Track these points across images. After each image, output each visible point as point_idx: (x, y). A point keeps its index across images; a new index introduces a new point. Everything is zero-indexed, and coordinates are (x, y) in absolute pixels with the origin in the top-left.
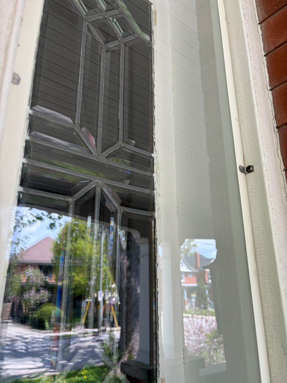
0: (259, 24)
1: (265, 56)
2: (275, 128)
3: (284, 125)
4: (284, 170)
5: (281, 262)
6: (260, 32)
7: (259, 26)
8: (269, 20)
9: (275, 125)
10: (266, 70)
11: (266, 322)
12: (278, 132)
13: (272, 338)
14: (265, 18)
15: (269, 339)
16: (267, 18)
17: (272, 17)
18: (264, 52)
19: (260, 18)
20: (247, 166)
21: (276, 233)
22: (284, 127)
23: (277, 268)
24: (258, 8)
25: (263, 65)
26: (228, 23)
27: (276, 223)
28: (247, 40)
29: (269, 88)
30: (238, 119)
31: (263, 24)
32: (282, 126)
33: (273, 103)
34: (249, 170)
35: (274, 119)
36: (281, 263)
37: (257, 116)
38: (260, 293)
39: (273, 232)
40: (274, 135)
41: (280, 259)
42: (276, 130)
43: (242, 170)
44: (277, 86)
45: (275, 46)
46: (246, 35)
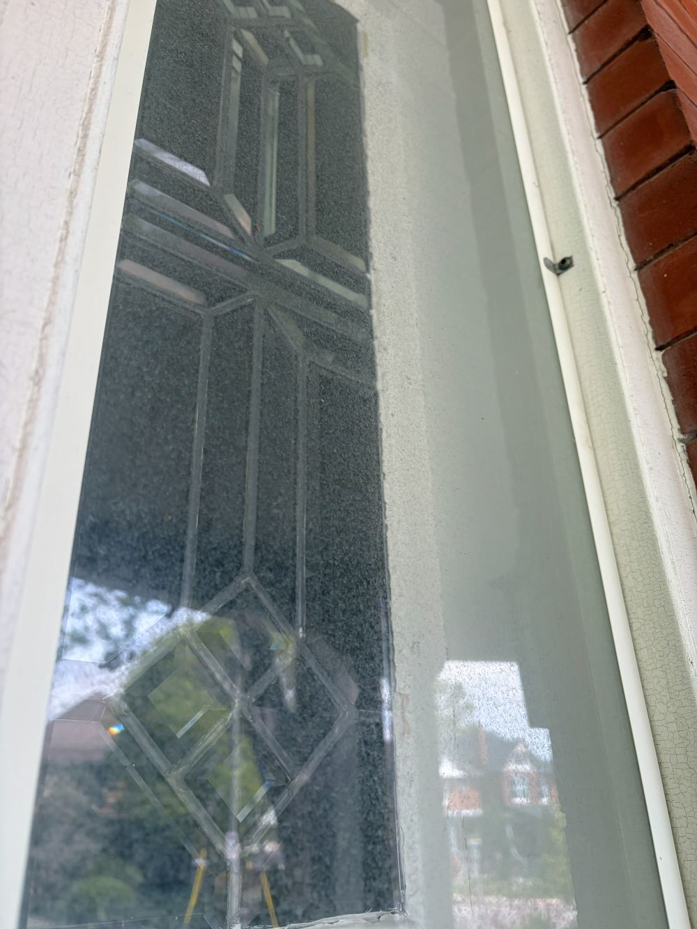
0: (570, 33)
1: (585, 83)
2: (613, 201)
3: (628, 191)
4: (636, 270)
5: (637, 414)
6: (573, 46)
7: (570, 37)
8: (589, 22)
9: (613, 195)
10: (588, 106)
11: (615, 530)
12: (619, 205)
13: (630, 555)
14: (580, 20)
15: (623, 560)
16: (583, 21)
17: (592, 17)
18: (582, 75)
19: (571, 24)
20: (559, 260)
21: (625, 365)
22: (629, 195)
23: (629, 421)
24: (567, 8)
25: (581, 99)
26: (508, 32)
27: (622, 347)
28: (546, 53)
29: (596, 135)
30: (537, 184)
31: (577, 32)
32: (625, 194)
33: (607, 159)
34: (564, 265)
35: (610, 185)
36: (638, 416)
37: (573, 170)
38: (601, 482)
39: (618, 359)
40: (611, 212)
41: (634, 409)
42: (615, 204)
43: (551, 266)
44: (611, 128)
45: (603, 62)
46: (543, 44)
